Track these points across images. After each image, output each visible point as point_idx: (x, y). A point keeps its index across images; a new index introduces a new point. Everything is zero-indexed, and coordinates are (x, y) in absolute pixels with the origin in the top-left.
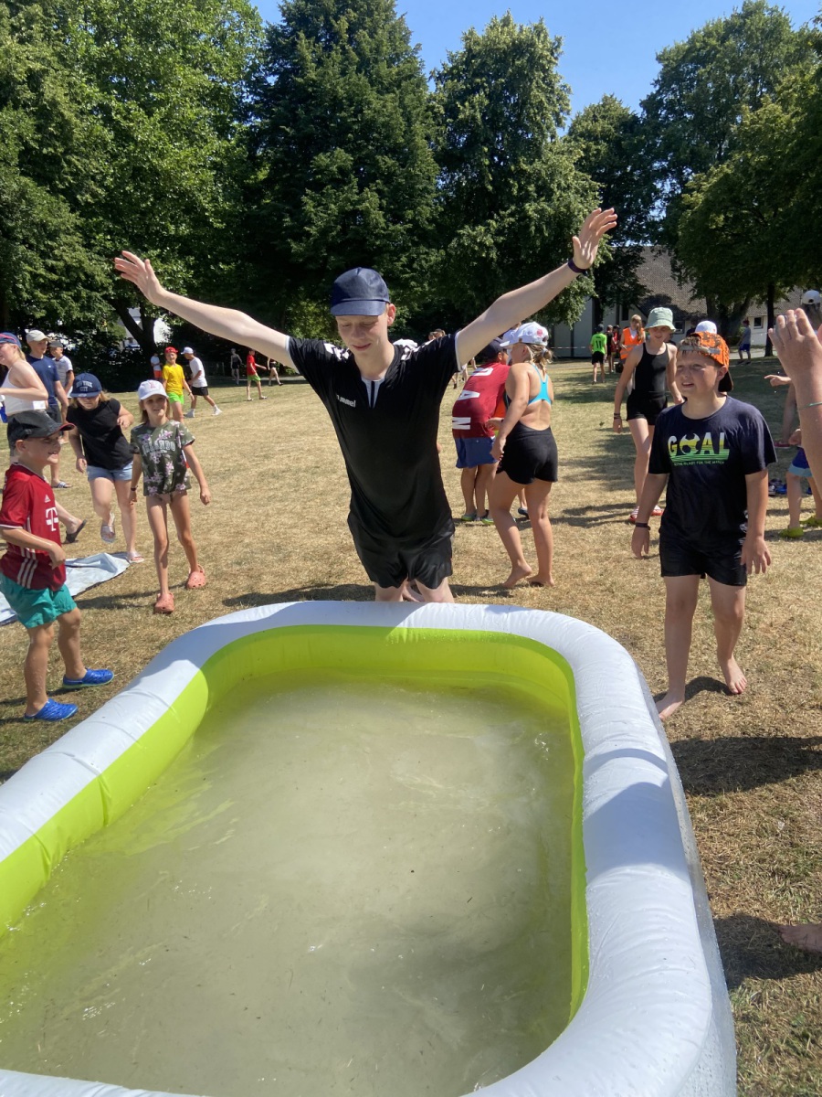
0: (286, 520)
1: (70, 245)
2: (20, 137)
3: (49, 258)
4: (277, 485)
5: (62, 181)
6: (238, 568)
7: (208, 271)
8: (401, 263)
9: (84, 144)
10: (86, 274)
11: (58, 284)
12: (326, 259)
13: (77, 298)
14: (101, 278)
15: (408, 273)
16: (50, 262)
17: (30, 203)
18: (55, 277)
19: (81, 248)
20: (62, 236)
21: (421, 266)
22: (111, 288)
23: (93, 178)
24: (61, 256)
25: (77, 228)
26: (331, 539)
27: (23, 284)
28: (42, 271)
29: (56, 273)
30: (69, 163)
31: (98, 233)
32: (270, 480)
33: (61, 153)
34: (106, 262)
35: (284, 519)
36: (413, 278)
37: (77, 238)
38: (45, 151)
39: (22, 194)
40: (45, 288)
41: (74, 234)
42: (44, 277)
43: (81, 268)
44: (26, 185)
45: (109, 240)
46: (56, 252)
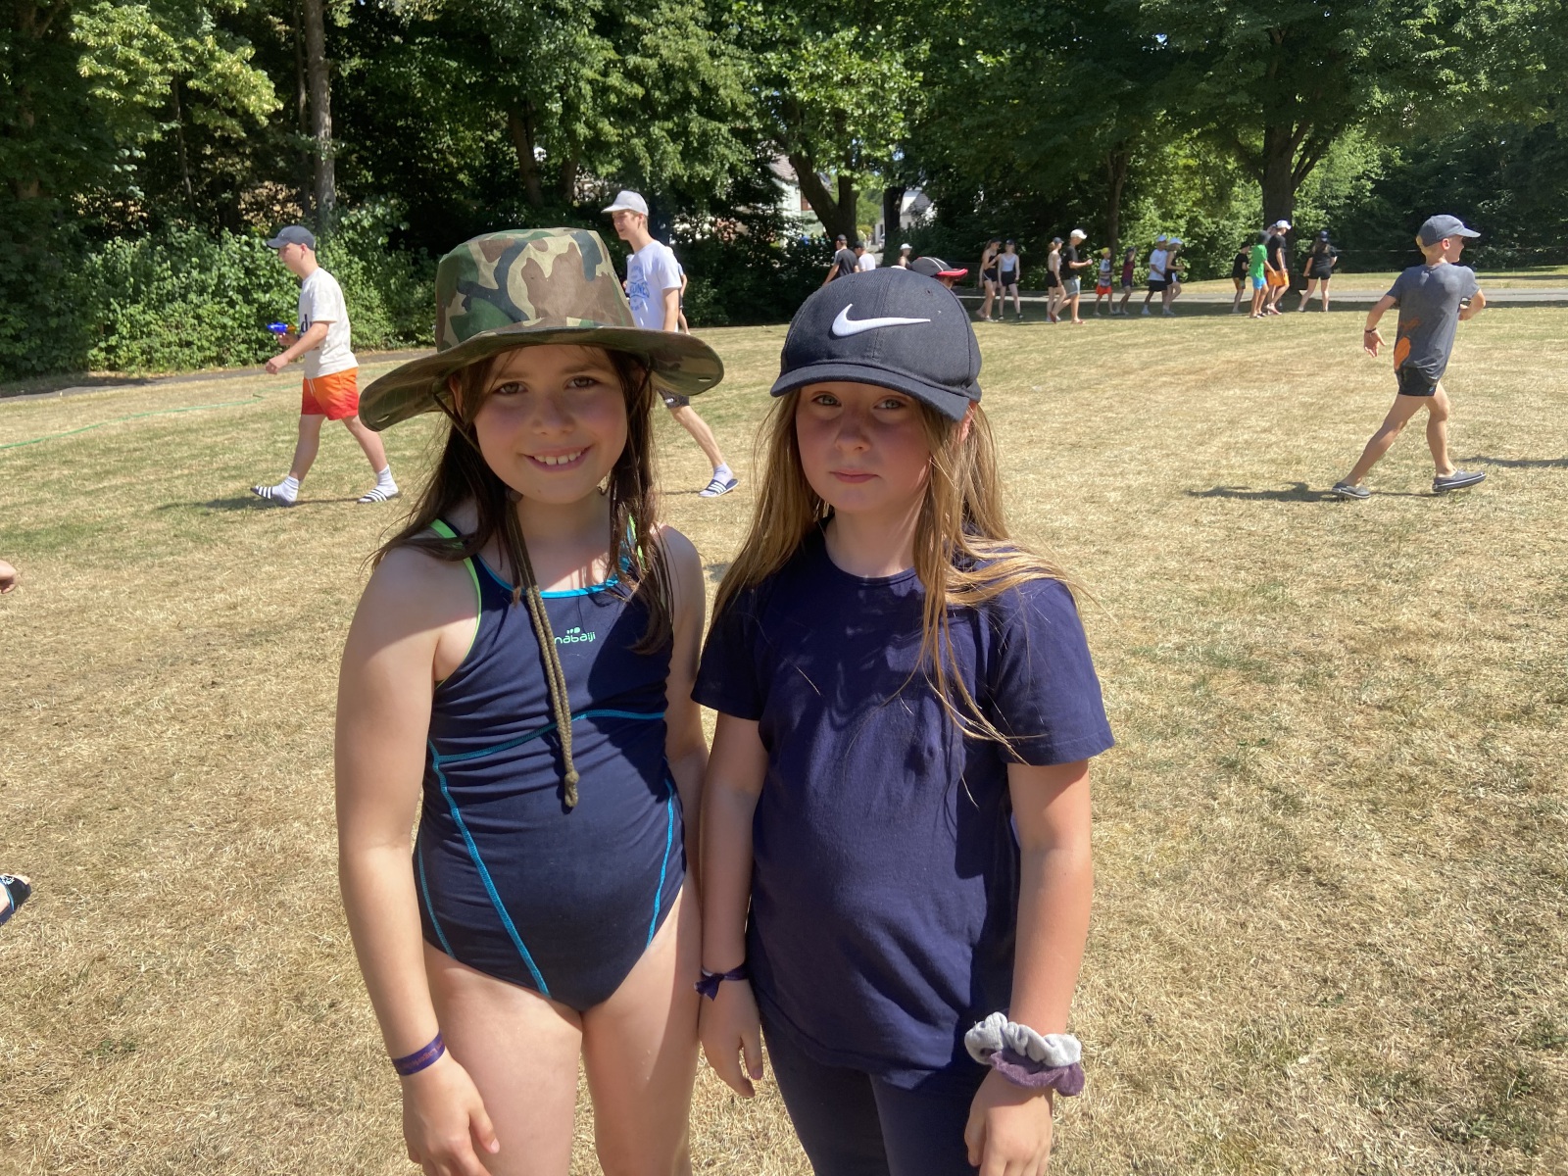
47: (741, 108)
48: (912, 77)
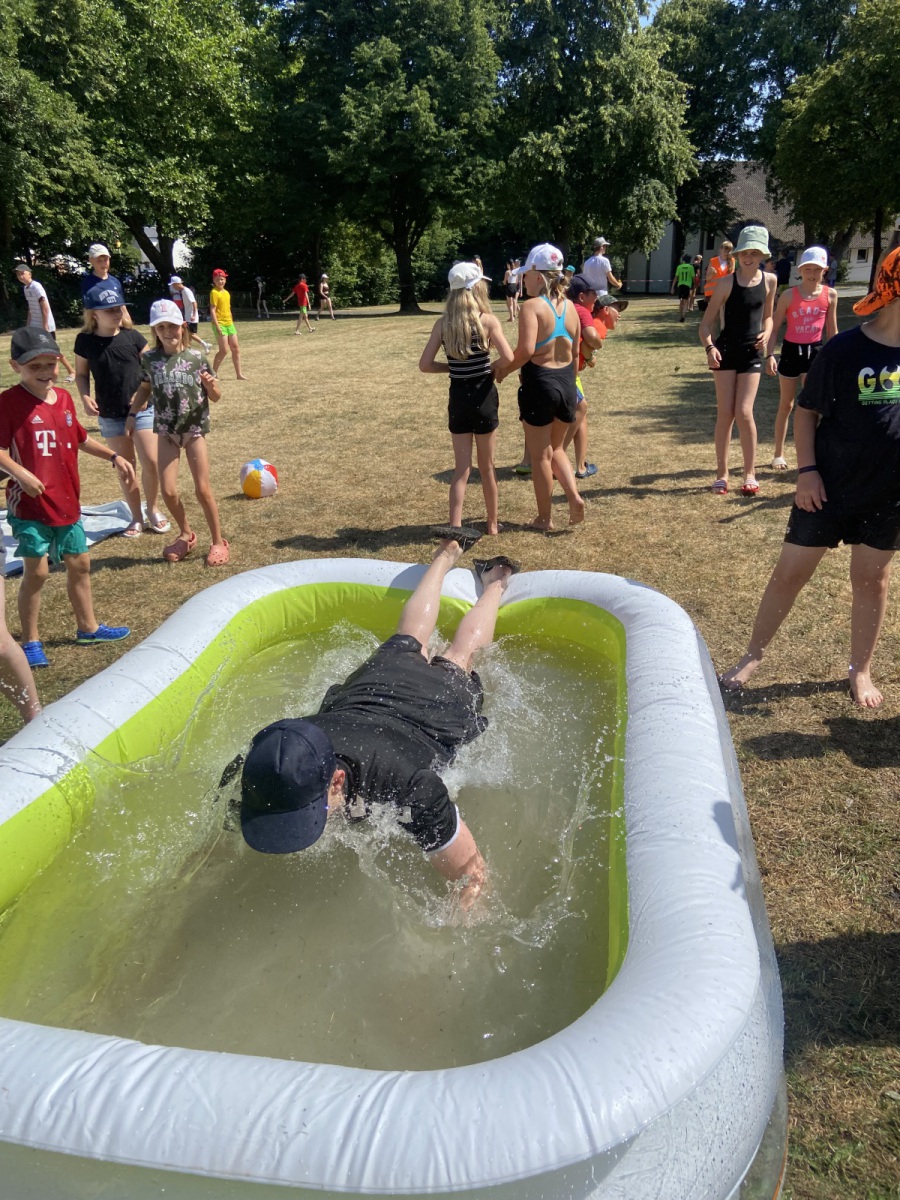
0: (320, 471)
1: (77, 151)
2: (19, 22)
3: (55, 166)
4: (310, 431)
5: (67, 75)
6: (267, 520)
7: (233, 184)
8: (453, 177)
9: (92, 31)
10: (95, 185)
11: (64, 196)
12: (367, 171)
13: (86, 214)
14: (112, 190)
15: (460, 188)
16: (56, 171)
17: (32, 101)
18: (61, 189)
19: (90, 155)
20: (69, 140)
21: (477, 180)
22: (123, 202)
23: (103, 72)
24: (68, 164)
25: (86, 131)
26: (369, 492)
27: (26, 197)
28: (46, 182)
29: (62, 184)
30: (76, 53)
31: (109, 138)
32: (303, 426)
33: (66, 41)
34: (118, 171)
35: (318, 469)
36: (467, 195)
37: (85, 143)
38: (47, 39)
39: (23, 91)
40: (49, 201)
41: (82, 138)
42: (49, 189)
43: (90, 179)
44: (27, 79)
45: (121, 146)
46: (62, 159)
47: (118, 199)
48: (209, 184)
